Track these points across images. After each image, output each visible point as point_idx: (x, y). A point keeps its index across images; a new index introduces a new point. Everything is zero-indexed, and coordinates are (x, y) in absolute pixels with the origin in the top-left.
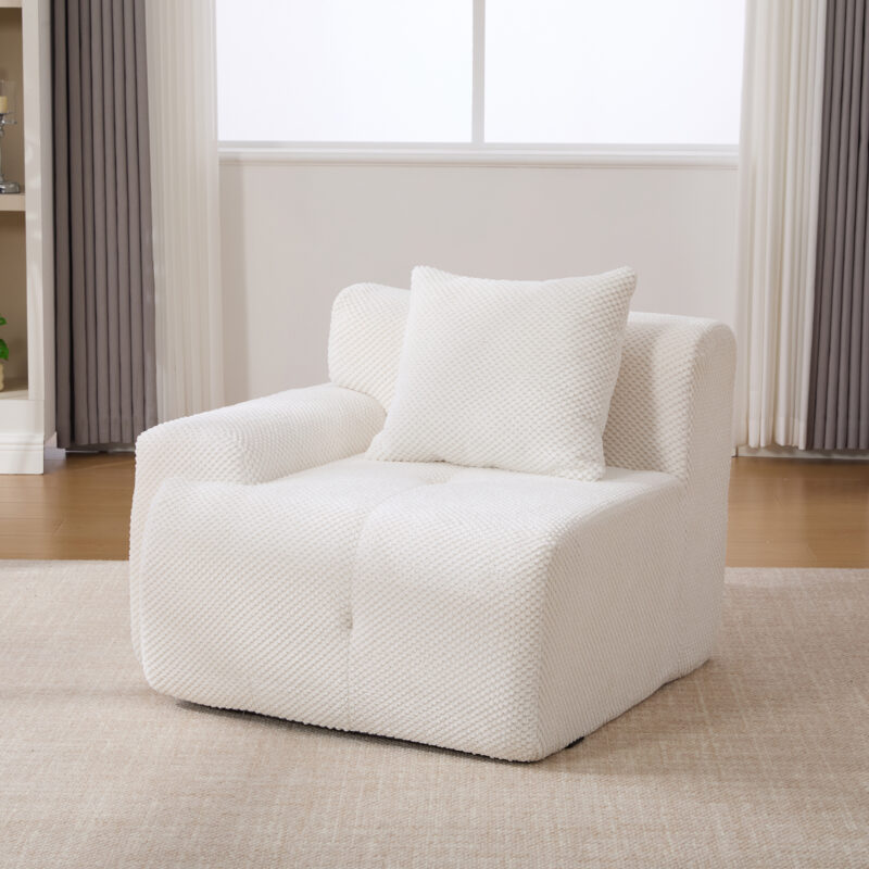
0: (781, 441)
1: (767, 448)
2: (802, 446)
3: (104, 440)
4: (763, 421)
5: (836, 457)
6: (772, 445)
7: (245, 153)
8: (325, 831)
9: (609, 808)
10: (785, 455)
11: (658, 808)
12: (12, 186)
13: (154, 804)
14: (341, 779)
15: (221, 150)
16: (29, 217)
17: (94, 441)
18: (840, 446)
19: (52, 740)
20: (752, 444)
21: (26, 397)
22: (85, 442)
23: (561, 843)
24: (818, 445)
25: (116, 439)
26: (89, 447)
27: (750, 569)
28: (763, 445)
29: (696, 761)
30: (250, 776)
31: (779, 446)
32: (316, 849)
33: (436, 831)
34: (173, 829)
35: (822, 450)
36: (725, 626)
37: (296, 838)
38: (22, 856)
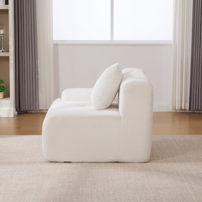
0: (183, 108)
1: (180, 110)
2: (188, 109)
3: (27, 109)
4: (179, 103)
5: (195, 112)
6: (181, 109)
7: (59, 43)
8: (100, 189)
9: (162, 184)
10: (184, 111)
11: (173, 184)
12: (6, 50)
13: (60, 185)
14: (101, 179)
15: (54, 42)
16: (10, 58)
17: (24, 110)
18: (197, 109)
19: (33, 172)
20: (177, 109)
21: (9, 99)
22: (22, 110)
23: (153, 191)
24: (192, 109)
25: (29, 109)
26: (23, 111)
27: (182, 135)
28: (179, 109)
29: (179, 174)
30: (80, 179)
31: (183, 109)
32: (99, 193)
33: (124, 189)
34: (66, 189)
35: (193, 110)
36: (179, 147)
37: (94, 191)
38: (33, 195)
